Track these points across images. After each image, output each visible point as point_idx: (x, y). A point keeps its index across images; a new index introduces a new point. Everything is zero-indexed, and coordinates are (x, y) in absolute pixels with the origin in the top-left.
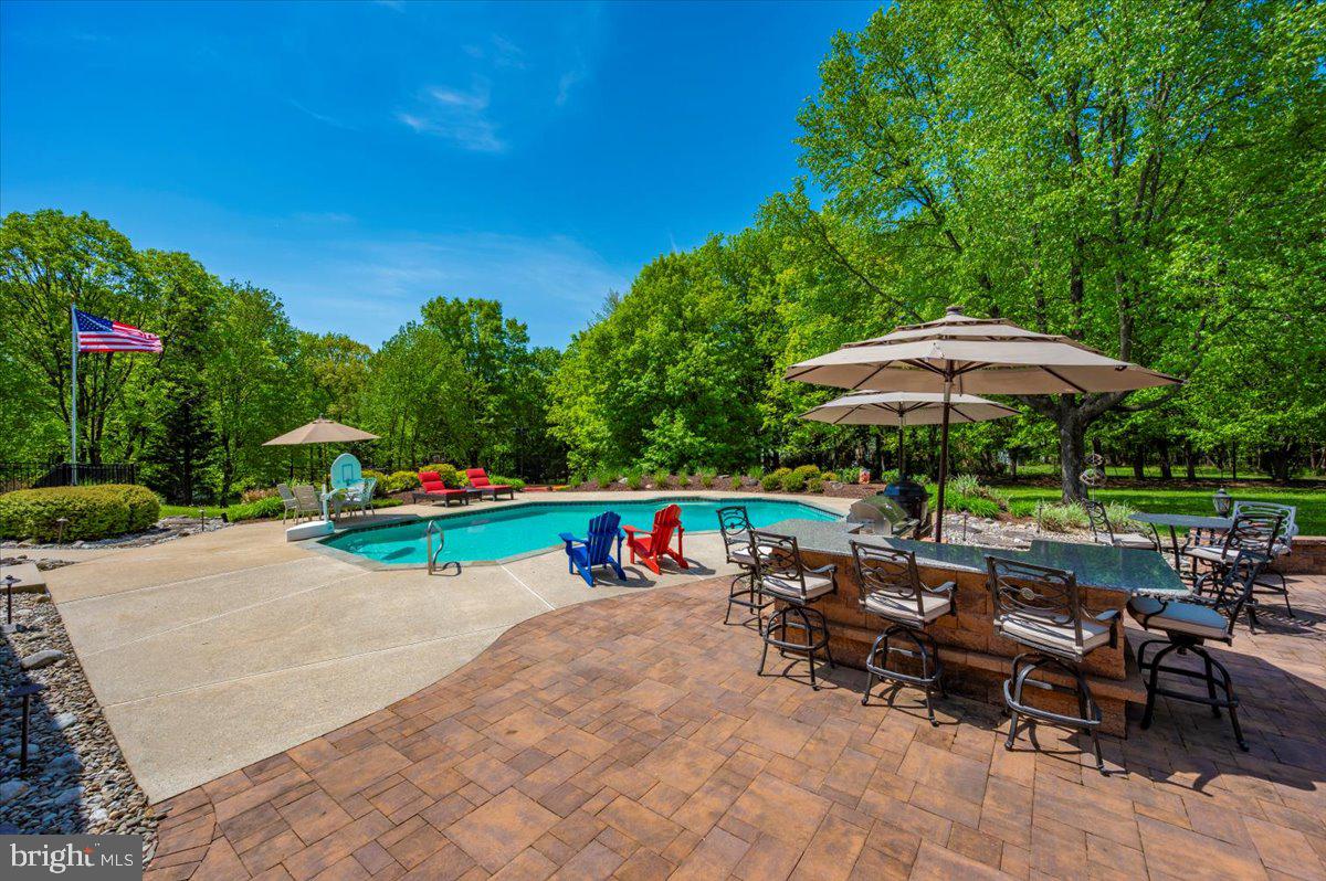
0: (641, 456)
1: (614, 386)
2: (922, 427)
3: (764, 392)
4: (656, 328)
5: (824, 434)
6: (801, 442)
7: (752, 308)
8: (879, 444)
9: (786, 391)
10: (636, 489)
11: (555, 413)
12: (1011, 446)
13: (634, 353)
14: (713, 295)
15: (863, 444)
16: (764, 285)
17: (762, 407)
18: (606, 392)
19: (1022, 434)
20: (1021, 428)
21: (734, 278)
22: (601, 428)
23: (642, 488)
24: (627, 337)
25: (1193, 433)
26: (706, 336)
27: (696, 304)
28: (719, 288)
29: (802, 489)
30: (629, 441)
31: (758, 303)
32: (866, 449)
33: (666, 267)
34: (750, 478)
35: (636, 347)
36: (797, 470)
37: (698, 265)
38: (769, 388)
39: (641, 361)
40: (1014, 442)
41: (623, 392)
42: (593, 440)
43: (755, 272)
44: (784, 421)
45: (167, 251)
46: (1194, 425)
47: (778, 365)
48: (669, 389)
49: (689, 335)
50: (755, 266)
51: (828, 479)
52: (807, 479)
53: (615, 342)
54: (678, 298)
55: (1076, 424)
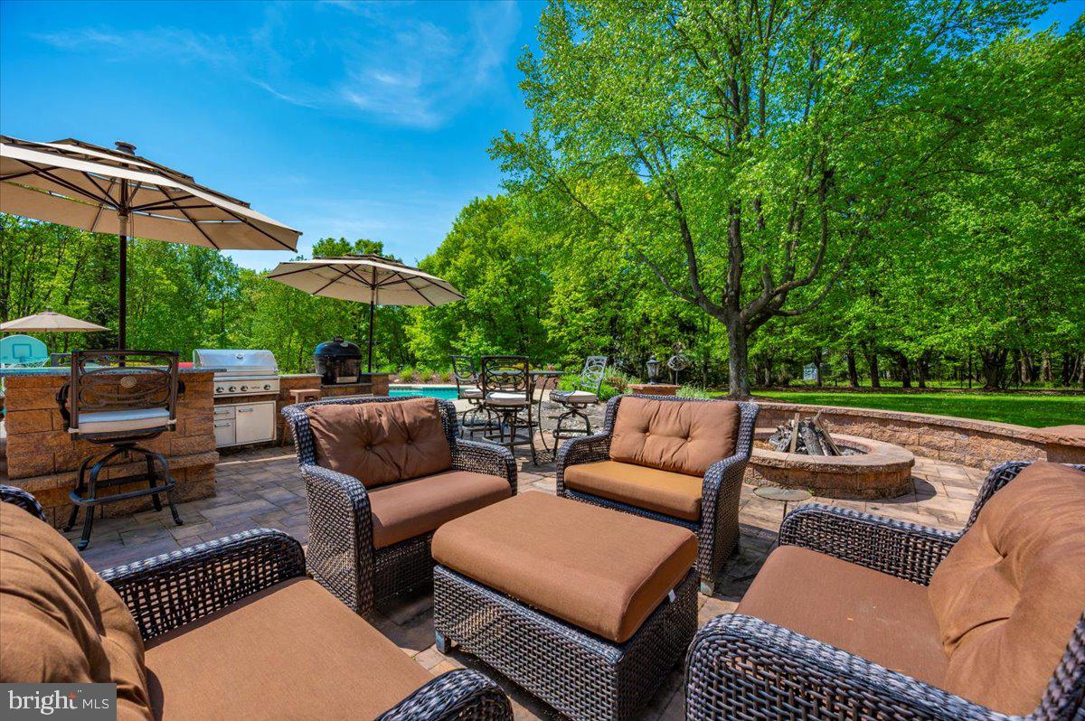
54: (486, 232)
55: (738, 326)
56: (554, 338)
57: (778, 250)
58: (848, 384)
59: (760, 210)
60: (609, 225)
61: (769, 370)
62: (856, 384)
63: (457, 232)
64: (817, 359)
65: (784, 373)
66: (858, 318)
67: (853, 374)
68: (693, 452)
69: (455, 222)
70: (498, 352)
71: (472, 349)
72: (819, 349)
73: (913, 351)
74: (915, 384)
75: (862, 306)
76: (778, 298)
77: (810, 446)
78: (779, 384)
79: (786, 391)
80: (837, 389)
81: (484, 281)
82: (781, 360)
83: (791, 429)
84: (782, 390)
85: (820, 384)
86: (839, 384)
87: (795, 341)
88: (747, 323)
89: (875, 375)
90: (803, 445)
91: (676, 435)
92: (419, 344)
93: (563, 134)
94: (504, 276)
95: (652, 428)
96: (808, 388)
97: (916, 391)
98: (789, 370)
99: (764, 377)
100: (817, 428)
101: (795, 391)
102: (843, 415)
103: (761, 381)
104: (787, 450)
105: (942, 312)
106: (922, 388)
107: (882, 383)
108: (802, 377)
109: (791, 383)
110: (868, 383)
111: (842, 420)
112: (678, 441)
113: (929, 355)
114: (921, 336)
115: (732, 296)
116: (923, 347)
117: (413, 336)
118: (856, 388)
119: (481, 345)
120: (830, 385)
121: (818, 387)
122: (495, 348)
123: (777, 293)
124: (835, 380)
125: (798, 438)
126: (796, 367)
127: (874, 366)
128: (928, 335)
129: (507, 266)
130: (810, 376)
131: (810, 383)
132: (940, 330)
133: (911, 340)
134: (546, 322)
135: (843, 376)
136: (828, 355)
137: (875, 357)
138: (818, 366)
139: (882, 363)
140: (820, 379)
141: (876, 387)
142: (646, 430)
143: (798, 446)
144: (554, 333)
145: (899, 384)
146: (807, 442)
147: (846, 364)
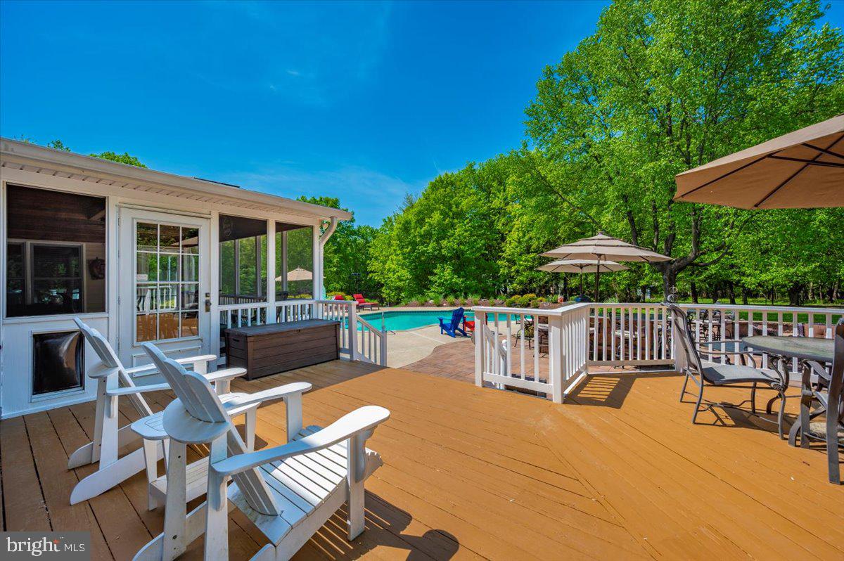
0: (429, 289)
1: (413, 250)
2: (591, 274)
3: (500, 254)
4: (436, 217)
5: (533, 278)
6: (521, 283)
7: (493, 206)
8: (566, 284)
9: (513, 254)
10: (439, 306)
11: (374, 265)
12: (641, 285)
13: (424, 231)
14: (470, 198)
15: (556, 284)
16: (499, 191)
17: (500, 262)
18: (409, 253)
19: (647, 279)
20: (646, 275)
21: (482, 187)
22: (406, 274)
23: (441, 306)
24: (421, 222)
25: (744, 279)
26: (466, 222)
27: (460, 204)
28: (474, 194)
29: (528, 306)
30: (421, 281)
31: (497, 203)
32: (558, 287)
33: (442, 181)
34: (499, 300)
35: (426, 228)
36: (525, 296)
37: (461, 180)
38: (503, 252)
39: (428, 235)
40: (643, 283)
41: (419, 253)
42: (401, 280)
43: (495, 184)
44: (512, 270)
46: (744, 274)
47: (508, 239)
48: (444, 252)
49: (456, 221)
50: (494, 181)
51: (541, 301)
52: (530, 301)
53: (413, 225)
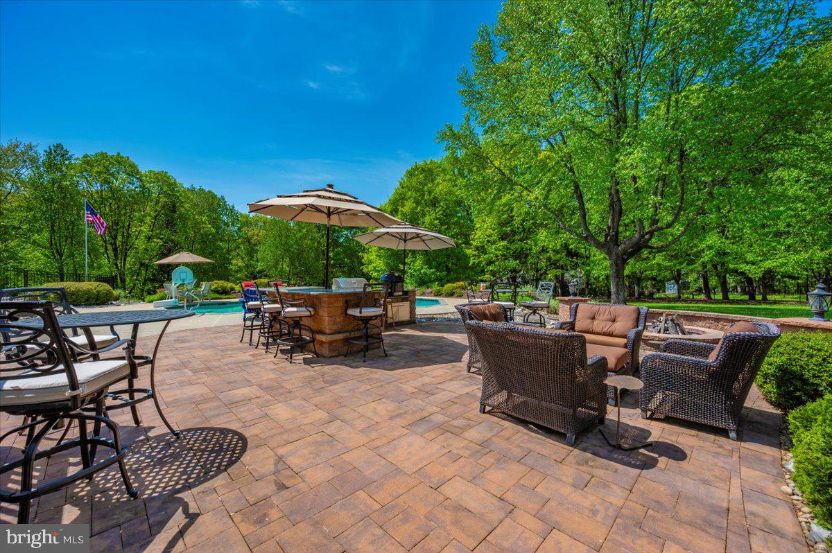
22: (381, 265)
45: (156, 170)
54: (423, 188)
55: (617, 256)
56: (474, 263)
57: (648, 209)
58: (702, 297)
59: (636, 183)
60: (521, 185)
61: (638, 286)
62: (709, 298)
63: (403, 187)
64: (677, 277)
65: (650, 289)
66: (710, 248)
67: (707, 289)
68: (618, 327)
69: (400, 180)
70: (433, 273)
71: (415, 271)
72: (679, 271)
73: (755, 272)
74: (759, 297)
75: (713, 239)
76: (647, 237)
77: (671, 330)
78: (645, 297)
79: (652, 302)
80: (694, 301)
81: (424, 223)
82: (647, 278)
83: (661, 322)
84: (648, 302)
85: (680, 297)
86: (695, 297)
87: (659, 265)
88: (624, 254)
89: (725, 291)
90: (668, 330)
91: (609, 320)
92: (375, 268)
93: (488, 124)
94: (437, 219)
95: (597, 317)
96: (669, 300)
97: (759, 302)
98: (654, 286)
99: (634, 291)
100: (675, 322)
101: (659, 302)
102: (692, 316)
103: (631, 294)
104: (659, 332)
105: (779, 243)
106: (765, 300)
107: (731, 297)
108: (664, 291)
109: (655, 296)
110: (719, 296)
111: (691, 319)
112: (610, 323)
113: (769, 275)
114: (761, 261)
115: (613, 236)
116: (763, 269)
117: (370, 262)
118: (709, 300)
119: (422, 268)
120: (688, 298)
121: (678, 299)
122: (432, 270)
123: (647, 233)
124: (692, 293)
125: (665, 327)
126: (659, 284)
127: (724, 284)
128: (767, 259)
129: (439, 211)
130: (671, 291)
131: (671, 296)
132: (777, 256)
133: (753, 264)
134: (469, 252)
135: (699, 291)
136: (687, 274)
137: (725, 277)
138: (678, 284)
139: (731, 281)
140: (679, 292)
141: (726, 299)
142: (593, 318)
143: (664, 331)
144: (474, 259)
145: (746, 297)
146: (670, 329)
147: (701, 280)
